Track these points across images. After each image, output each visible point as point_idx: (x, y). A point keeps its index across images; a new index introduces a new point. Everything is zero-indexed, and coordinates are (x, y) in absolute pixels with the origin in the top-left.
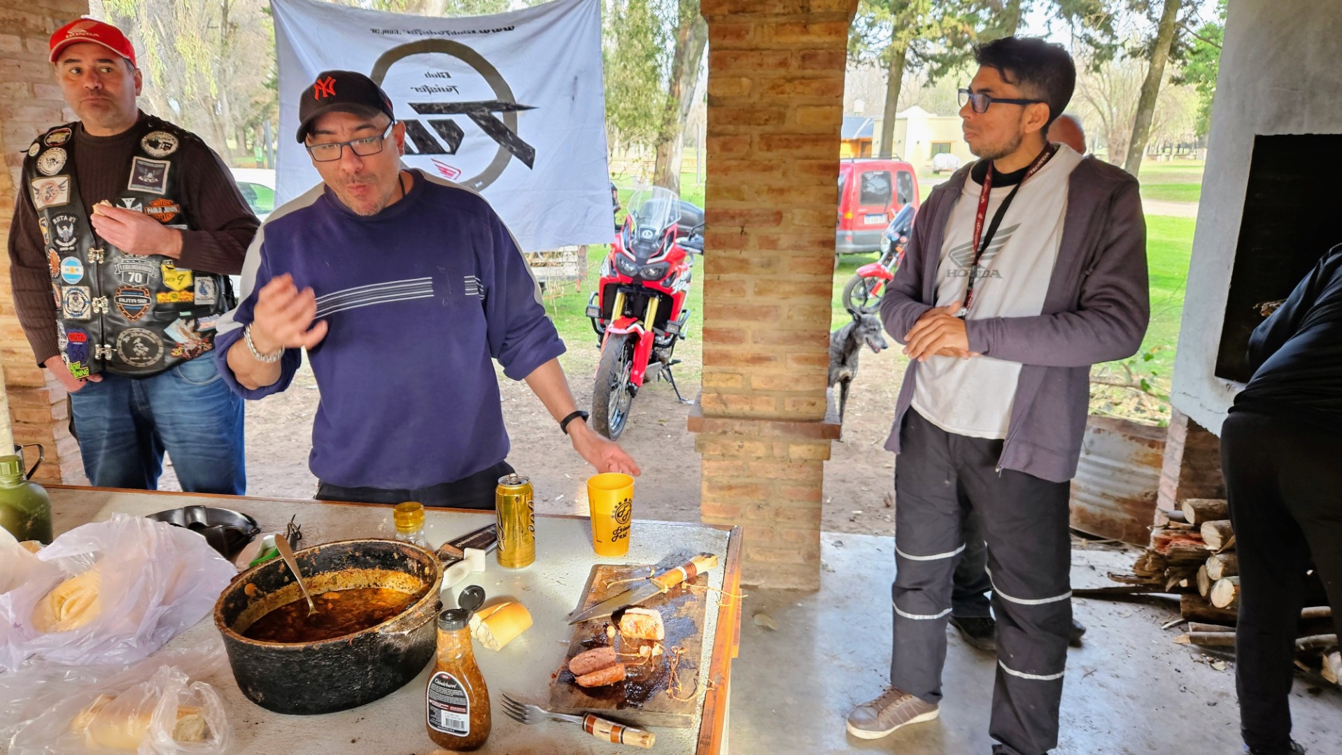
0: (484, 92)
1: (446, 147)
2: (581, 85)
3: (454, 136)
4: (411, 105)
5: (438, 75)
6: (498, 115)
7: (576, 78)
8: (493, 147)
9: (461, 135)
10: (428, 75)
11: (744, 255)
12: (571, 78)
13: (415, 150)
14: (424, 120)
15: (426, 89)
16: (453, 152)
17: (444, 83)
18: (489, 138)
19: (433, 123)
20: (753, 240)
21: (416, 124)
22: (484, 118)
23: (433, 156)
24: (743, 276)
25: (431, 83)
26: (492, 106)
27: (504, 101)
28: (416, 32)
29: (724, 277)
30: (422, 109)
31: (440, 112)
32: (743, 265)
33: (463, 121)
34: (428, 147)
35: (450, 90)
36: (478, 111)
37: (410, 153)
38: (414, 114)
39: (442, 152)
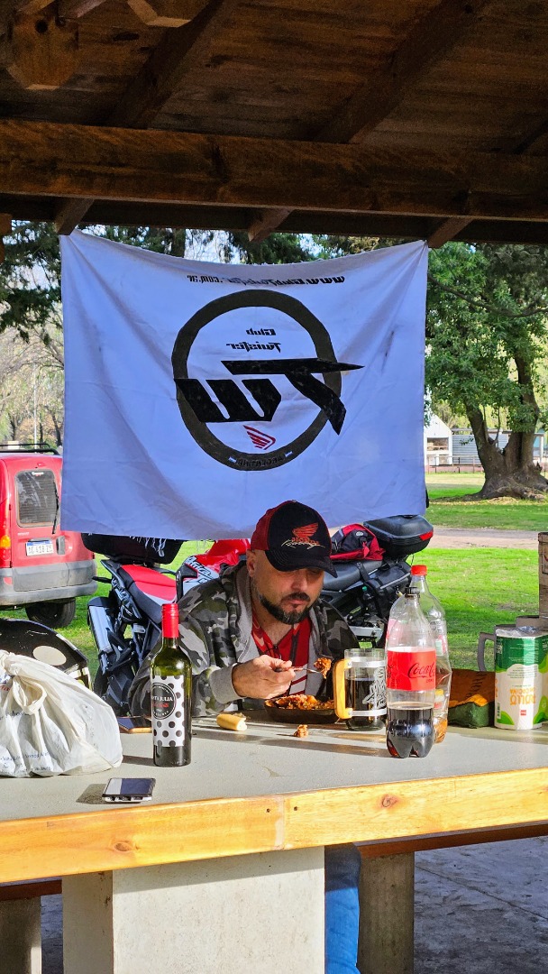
1: (261, 413)
3: (270, 398)
8: (310, 411)
9: (278, 398)
10: (250, 332)
12: (389, 334)
13: (227, 416)
15: (245, 346)
16: (268, 417)
17: (265, 339)
18: (309, 401)
19: (245, 382)
22: (303, 378)
23: (246, 423)
25: (251, 340)
27: (325, 360)
28: (237, 280)
30: (235, 367)
31: (257, 371)
33: (280, 382)
34: (240, 412)
35: (271, 347)
36: (297, 370)
37: (220, 419)
38: (226, 374)
39: (255, 417)
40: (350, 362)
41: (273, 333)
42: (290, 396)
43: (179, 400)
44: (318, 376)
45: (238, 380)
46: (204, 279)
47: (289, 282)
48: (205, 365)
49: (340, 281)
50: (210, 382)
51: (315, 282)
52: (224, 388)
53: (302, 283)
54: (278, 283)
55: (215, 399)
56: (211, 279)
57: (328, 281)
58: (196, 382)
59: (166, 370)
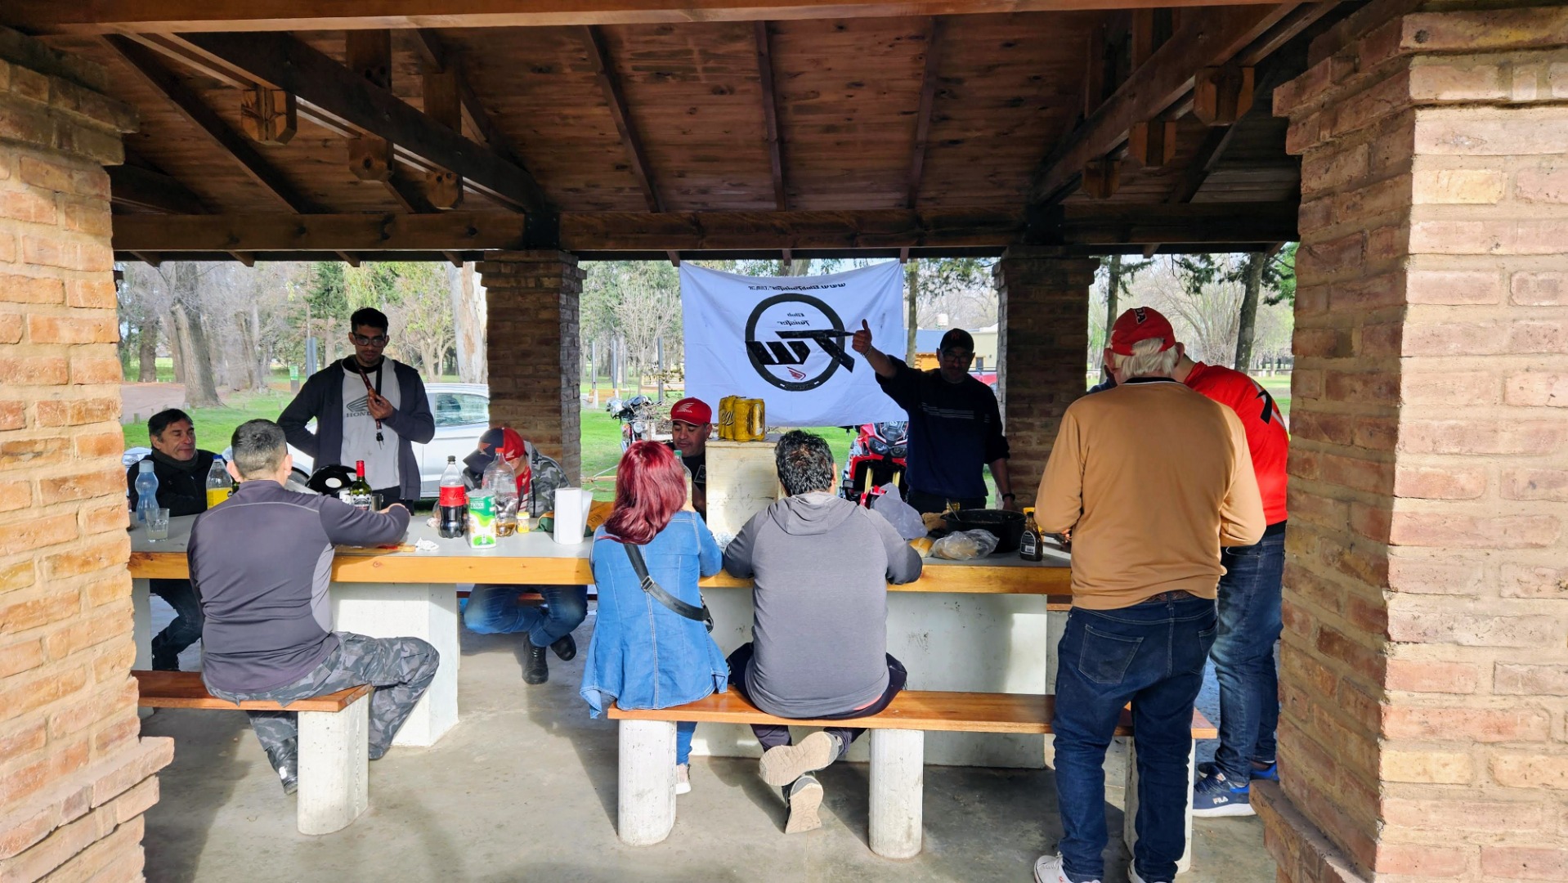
0: (825, 324)
1: (798, 360)
2: (887, 320)
3: (803, 352)
4: (777, 332)
5: (796, 315)
6: (833, 339)
7: (884, 315)
8: (828, 359)
9: (808, 351)
10: (789, 315)
11: (1030, 420)
12: (880, 314)
13: (777, 361)
14: (785, 342)
15: (788, 322)
16: (802, 362)
17: (799, 319)
18: (826, 353)
19: (789, 343)
20: (1036, 412)
21: (779, 344)
22: (824, 341)
23: (788, 365)
24: (1030, 433)
25: (791, 319)
26: (829, 333)
27: (836, 330)
28: (779, 288)
29: (1018, 434)
30: (783, 335)
31: (796, 337)
32: (1030, 427)
33: (810, 343)
34: (785, 358)
35: (803, 323)
36: (820, 337)
37: (773, 363)
38: (778, 339)
39: (794, 362)
43: (748, 353)
47: (810, 288)
50: (768, 343)
52: (776, 346)
55: (770, 352)
56: (762, 288)
57: (834, 286)
58: (759, 343)
59: (741, 337)
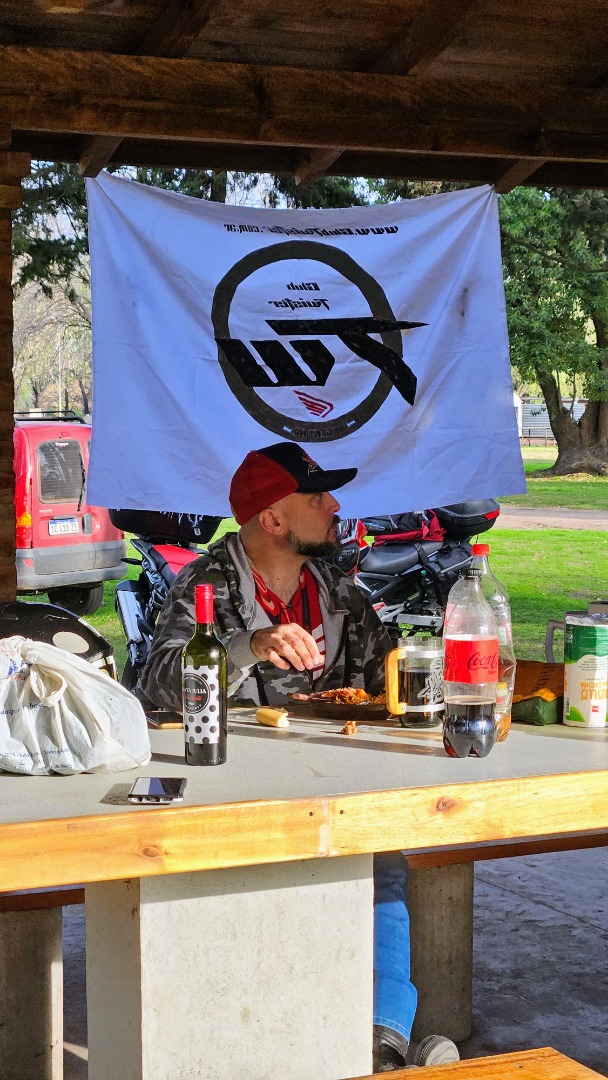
0: (359, 308)
3: (323, 363)
4: (269, 322)
5: (304, 287)
8: (371, 374)
9: (330, 359)
10: (291, 287)
12: (459, 290)
13: (275, 381)
15: (288, 303)
16: (321, 381)
17: (309, 296)
19: (294, 344)
21: (276, 344)
22: (357, 338)
23: (296, 388)
25: (294, 296)
26: (365, 324)
27: (381, 318)
28: (277, 230)
30: (281, 327)
31: (306, 331)
33: (333, 343)
34: (290, 376)
35: (318, 304)
36: (351, 331)
37: (267, 383)
38: (271, 335)
39: (307, 382)
40: (410, 320)
41: (317, 288)
42: (345, 358)
43: (222, 363)
44: (375, 336)
45: (285, 341)
46: (242, 228)
47: (337, 232)
48: (249, 326)
49: (393, 231)
50: (254, 343)
51: (365, 232)
52: (270, 350)
53: (351, 233)
54: (324, 233)
55: (260, 361)
56: (251, 229)
57: (380, 231)
58: (238, 343)
59: (206, 329)
